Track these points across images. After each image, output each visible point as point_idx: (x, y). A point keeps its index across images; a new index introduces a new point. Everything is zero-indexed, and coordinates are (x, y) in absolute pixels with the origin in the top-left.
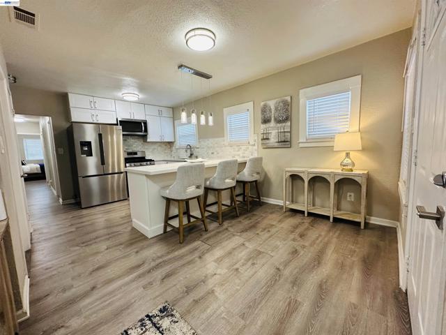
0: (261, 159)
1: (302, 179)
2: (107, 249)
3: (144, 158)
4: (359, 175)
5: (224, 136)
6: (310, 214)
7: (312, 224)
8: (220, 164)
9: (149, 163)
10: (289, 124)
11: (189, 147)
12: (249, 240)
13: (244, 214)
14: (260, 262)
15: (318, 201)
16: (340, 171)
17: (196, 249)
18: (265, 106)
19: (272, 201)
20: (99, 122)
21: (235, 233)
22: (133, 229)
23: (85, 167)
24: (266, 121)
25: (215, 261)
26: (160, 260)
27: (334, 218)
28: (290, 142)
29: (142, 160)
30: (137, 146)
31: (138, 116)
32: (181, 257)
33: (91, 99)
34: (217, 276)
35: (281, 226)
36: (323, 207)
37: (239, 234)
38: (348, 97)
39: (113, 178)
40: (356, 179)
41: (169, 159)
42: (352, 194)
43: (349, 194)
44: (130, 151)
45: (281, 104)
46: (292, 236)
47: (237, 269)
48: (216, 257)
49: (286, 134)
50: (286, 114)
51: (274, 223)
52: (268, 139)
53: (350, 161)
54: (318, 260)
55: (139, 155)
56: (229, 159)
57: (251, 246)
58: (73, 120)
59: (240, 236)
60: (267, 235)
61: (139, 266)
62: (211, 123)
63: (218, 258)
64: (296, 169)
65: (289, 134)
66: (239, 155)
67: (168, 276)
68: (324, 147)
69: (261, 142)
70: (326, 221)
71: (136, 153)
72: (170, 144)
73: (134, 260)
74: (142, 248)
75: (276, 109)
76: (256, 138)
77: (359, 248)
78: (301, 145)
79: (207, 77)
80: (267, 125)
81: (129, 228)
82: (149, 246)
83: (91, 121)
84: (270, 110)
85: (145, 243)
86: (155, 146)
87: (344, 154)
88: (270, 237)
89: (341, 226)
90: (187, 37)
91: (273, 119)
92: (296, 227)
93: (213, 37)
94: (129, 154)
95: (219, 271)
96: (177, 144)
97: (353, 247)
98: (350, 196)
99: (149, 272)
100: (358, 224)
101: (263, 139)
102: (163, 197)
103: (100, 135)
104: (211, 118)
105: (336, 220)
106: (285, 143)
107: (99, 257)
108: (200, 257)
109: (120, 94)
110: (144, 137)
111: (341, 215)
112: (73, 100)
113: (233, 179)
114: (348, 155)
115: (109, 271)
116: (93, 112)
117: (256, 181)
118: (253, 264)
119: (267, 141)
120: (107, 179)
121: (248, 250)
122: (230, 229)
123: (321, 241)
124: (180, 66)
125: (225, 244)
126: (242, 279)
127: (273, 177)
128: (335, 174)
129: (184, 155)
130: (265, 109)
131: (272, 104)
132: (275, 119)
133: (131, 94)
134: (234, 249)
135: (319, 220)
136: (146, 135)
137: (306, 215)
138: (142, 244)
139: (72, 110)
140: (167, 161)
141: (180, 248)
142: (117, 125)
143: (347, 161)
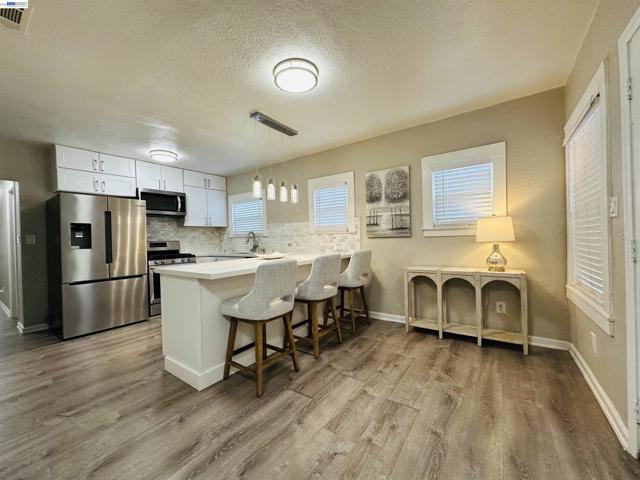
0: (370, 253)
1: (432, 283)
2: (120, 418)
3: (178, 251)
4: (516, 277)
5: (308, 220)
6: (447, 335)
7: (455, 351)
8: (317, 260)
9: (186, 259)
10: (407, 203)
11: (251, 235)
12: (371, 384)
13: (349, 339)
14: (403, 422)
15: (454, 315)
16: (485, 270)
17: (289, 406)
18: (372, 178)
19: (384, 317)
20: (105, 193)
21: (346, 373)
22: (166, 375)
23: (73, 266)
24: (373, 199)
25: (329, 427)
26: (229, 434)
27: (484, 340)
28: (410, 229)
29: (174, 255)
30: (167, 233)
31: (171, 186)
32: (266, 424)
33: (96, 156)
34: (341, 458)
35: (411, 356)
36: (461, 323)
37: (351, 373)
38: (489, 170)
39: (120, 285)
40: (513, 281)
41: (219, 254)
42: (504, 304)
43: (498, 303)
44: (155, 240)
45: (395, 176)
46: (434, 373)
47: (370, 440)
48: (327, 420)
49: (404, 218)
50: (403, 191)
51: (399, 352)
52: (377, 225)
53: (499, 257)
54: (489, 412)
55: (169, 247)
56: (329, 253)
57: (378, 394)
58: (60, 187)
59: (354, 377)
60: (395, 374)
61: (188, 451)
62: (295, 199)
63: (331, 422)
64: (421, 267)
65: (408, 218)
66: (332, 248)
67: (250, 465)
68: (461, 237)
69: (365, 228)
70: (472, 346)
71: (164, 245)
72: (220, 230)
73: (178, 438)
74: (190, 412)
75: (388, 183)
76: (358, 223)
77: (536, 387)
78: (426, 234)
79: (290, 133)
80: (376, 205)
81: (159, 374)
82: (201, 406)
83: (93, 191)
84: (380, 184)
85: (192, 401)
86: (197, 234)
87: (491, 246)
88: (402, 376)
89: (495, 352)
90: (277, 71)
91: (383, 196)
92: (433, 357)
93: (315, 72)
94: (152, 245)
95: (340, 447)
96: (232, 231)
97: (528, 386)
98: (501, 306)
99: (212, 460)
100: (519, 348)
101: (369, 225)
102: (226, 317)
103: (108, 215)
104: (294, 192)
105: (487, 343)
106: (402, 230)
107: (106, 437)
108: (300, 422)
109: (145, 152)
110: (180, 219)
111: (492, 334)
112: (63, 157)
113: (334, 285)
114: (496, 248)
115: (131, 465)
116: (97, 177)
117: (362, 288)
118: (393, 428)
119: (376, 228)
120: (109, 287)
121: (375, 402)
122: (334, 365)
123: (479, 379)
124: (254, 115)
125: (334, 393)
126: (385, 458)
127: (386, 280)
128: (482, 275)
129: (243, 247)
130: (371, 183)
131: (382, 176)
132: (387, 197)
133: (164, 152)
134: (352, 401)
135: (462, 344)
136: (183, 217)
137: (441, 336)
138: (188, 404)
139: (59, 171)
140: (217, 258)
141: (260, 406)
142: (137, 198)
143: (496, 256)
